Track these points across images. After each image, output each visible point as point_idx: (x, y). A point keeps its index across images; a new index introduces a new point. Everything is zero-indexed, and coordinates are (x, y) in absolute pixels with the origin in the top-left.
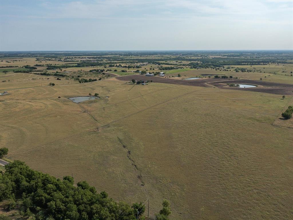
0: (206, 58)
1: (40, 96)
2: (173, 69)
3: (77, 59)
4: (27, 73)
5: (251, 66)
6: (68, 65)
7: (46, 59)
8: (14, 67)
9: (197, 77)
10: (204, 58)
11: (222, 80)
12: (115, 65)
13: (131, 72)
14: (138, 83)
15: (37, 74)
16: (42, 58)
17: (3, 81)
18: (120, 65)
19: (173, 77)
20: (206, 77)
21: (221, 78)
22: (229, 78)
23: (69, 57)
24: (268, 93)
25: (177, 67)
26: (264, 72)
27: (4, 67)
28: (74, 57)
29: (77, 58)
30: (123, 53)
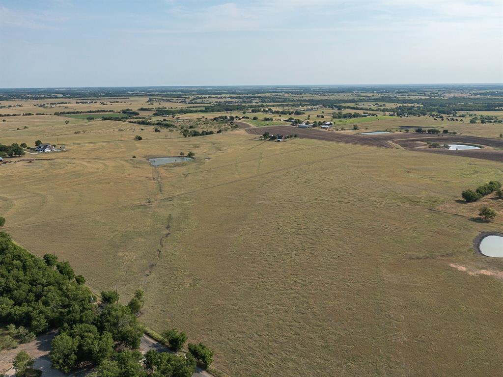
0: (436, 98)
1: (109, 155)
2: (357, 117)
3: (211, 100)
4: (119, 120)
6: (190, 109)
7: (163, 100)
8: (107, 111)
9: (386, 131)
10: (433, 98)
11: (426, 137)
12: (262, 109)
13: (281, 120)
14: (273, 138)
15: (133, 122)
16: (157, 98)
17: (76, 133)
18: (270, 109)
19: (342, 129)
20: (401, 131)
21: (427, 132)
22: (441, 133)
23: (200, 96)
24: (486, 160)
25: (367, 113)
27: (93, 112)
28: (207, 96)
29: (211, 97)
30: (295, 89)
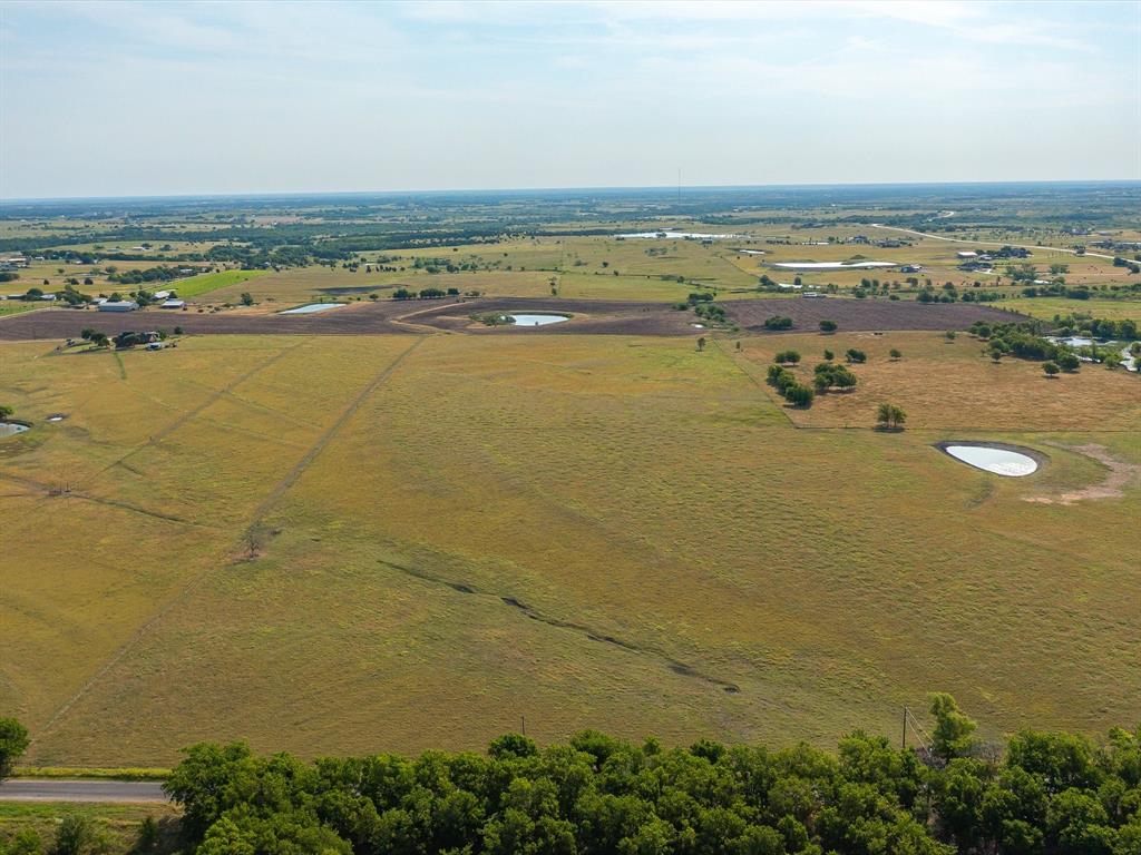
5: (455, 250)
11: (437, 305)
19: (227, 306)
20: (359, 299)
22: (448, 295)
25: (187, 267)
26: (523, 269)
